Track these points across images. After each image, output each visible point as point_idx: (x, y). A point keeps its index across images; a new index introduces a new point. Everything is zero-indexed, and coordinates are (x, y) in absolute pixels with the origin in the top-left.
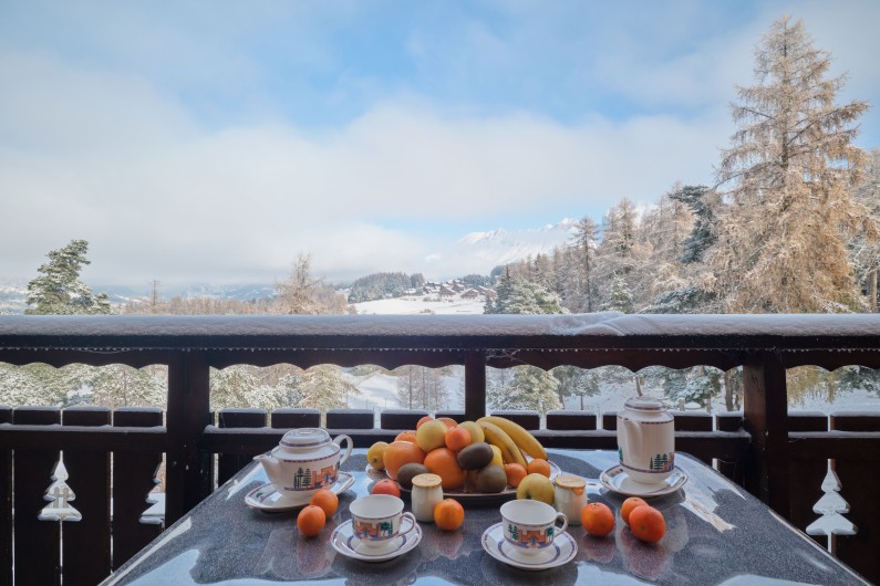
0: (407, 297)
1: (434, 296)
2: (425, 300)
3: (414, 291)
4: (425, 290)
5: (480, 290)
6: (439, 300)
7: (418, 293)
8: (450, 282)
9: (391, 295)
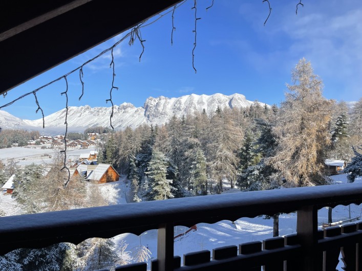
0: (29, 146)
1: (48, 145)
2: (43, 148)
3: (34, 142)
4: (42, 141)
5: (79, 142)
6: (52, 148)
7: (38, 143)
8: (59, 136)
9: (17, 144)
